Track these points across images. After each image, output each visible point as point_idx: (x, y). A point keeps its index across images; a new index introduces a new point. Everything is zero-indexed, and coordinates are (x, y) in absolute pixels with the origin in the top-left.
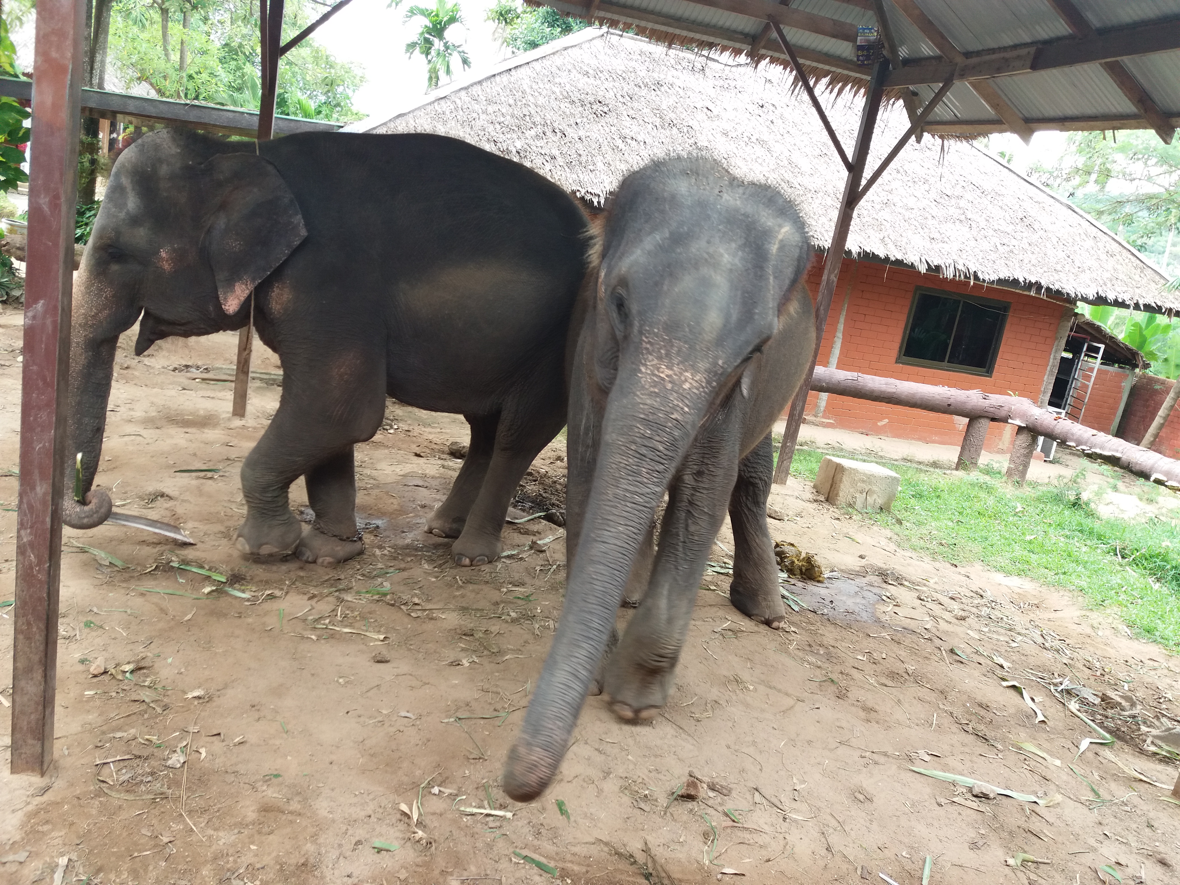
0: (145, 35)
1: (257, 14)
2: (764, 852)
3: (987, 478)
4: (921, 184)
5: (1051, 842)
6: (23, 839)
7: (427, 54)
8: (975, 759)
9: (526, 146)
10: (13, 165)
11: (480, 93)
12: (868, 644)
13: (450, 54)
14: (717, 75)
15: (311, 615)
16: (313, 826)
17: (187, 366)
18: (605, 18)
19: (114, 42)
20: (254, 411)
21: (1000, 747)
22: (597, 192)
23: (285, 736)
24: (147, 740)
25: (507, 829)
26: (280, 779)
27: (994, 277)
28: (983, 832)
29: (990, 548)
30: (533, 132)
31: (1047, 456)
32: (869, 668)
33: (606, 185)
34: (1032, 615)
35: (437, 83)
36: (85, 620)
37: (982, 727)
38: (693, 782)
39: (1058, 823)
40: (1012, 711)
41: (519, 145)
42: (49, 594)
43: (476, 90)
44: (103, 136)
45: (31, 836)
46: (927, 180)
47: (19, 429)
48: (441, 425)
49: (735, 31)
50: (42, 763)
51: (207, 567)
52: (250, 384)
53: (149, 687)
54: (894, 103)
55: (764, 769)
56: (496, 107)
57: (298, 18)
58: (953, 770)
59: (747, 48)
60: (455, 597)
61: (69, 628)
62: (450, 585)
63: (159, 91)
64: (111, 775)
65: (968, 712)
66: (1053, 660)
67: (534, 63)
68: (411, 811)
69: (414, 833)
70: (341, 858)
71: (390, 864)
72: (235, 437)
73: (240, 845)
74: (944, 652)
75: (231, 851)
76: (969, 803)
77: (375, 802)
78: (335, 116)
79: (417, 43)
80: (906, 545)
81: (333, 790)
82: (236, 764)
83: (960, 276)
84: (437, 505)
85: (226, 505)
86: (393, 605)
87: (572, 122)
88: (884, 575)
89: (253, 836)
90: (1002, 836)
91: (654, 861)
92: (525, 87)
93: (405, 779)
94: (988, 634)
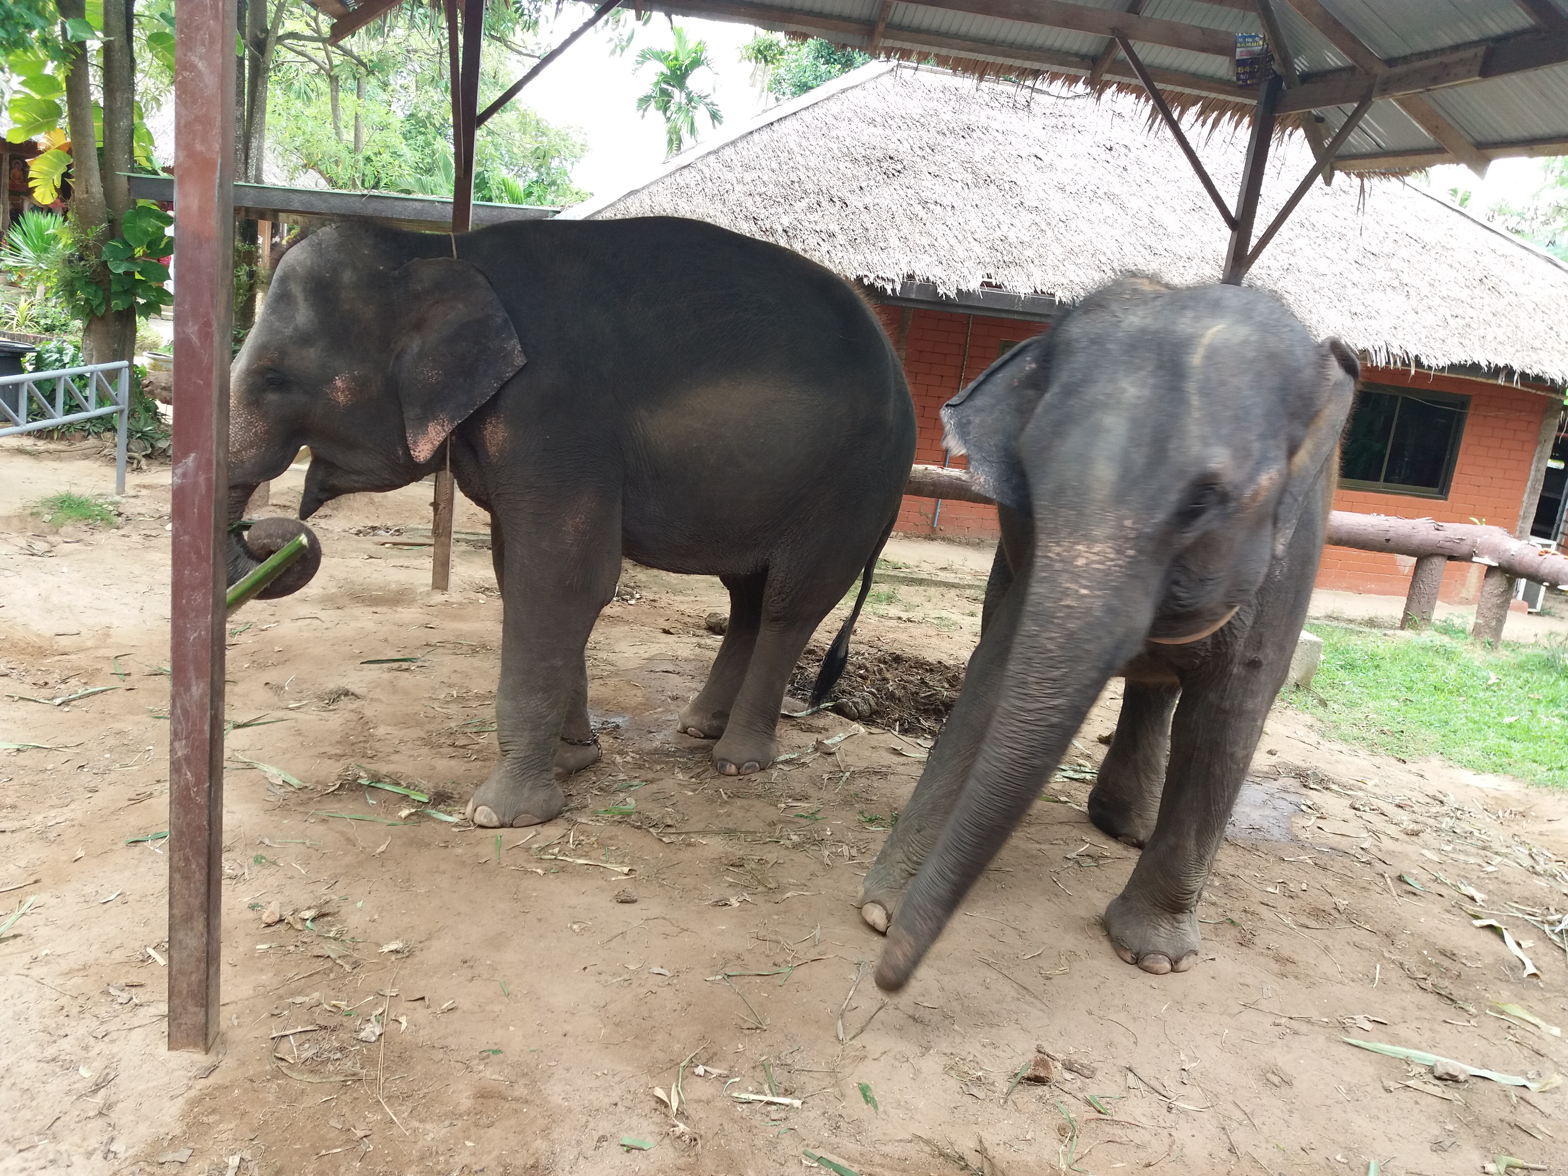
0: (311, 111)
1: (447, 74)
2: (1142, 1154)
3: (1446, 639)
4: (1335, 240)
5: (1548, 1140)
6: (185, 1133)
7: (665, 110)
8: (1436, 1027)
9: (795, 223)
10: (154, 284)
11: (733, 157)
12: (1280, 872)
13: (694, 108)
14: (1047, 112)
15: (536, 842)
16: (543, 1117)
17: (374, 528)
18: (893, 48)
19: (274, 122)
20: (460, 582)
21: (1473, 1010)
22: (891, 276)
23: (506, 1000)
24: (334, 1006)
25: (795, 1121)
26: (501, 1056)
27: (1444, 362)
28: (1450, 1127)
29: (1452, 735)
30: (804, 204)
31: (1533, 605)
32: (1284, 904)
33: (902, 266)
34: (1516, 827)
35: (679, 148)
36: (254, 854)
37: (1446, 983)
38: (1043, 1059)
39: (1557, 1114)
40: (1489, 960)
41: (786, 221)
42: (210, 824)
43: (729, 152)
44: (263, 241)
45: (194, 1129)
46: (1344, 235)
47: (169, 614)
48: (696, 592)
49: (1068, 53)
50: (206, 1035)
51: (404, 784)
52: (453, 548)
53: (335, 939)
54: (1290, 135)
55: (1140, 1042)
56: (754, 174)
57: (500, 75)
58: (1405, 1043)
59: (1085, 74)
60: (718, 816)
61: (236, 865)
62: (711, 801)
63: (331, 181)
64: (290, 1049)
65: (1425, 961)
66: (1547, 890)
67: (803, 112)
68: (669, 1097)
69: (674, 1126)
70: (581, 1158)
71: (643, 1167)
72: (437, 616)
73: (452, 1141)
74: (1389, 880)
75: (441, 1149)
76: (1430, 1088)
77: (623, 1086)
78: (550, 197)
79: (651, 96)
80: (1334, 735)
81: (568, 1070)
82: (445, 1037)
83: (1395, 362)
84: (693, 696)
85: (426, 703)
86: (639, 828)
87: (855, 187)
88: (1303, 777)
89: (468, 1129)
90: (1478, 1133)
91: (992, 1165)
92: (792, 145)
93: (660, 1055)
94: (1451, 855)
